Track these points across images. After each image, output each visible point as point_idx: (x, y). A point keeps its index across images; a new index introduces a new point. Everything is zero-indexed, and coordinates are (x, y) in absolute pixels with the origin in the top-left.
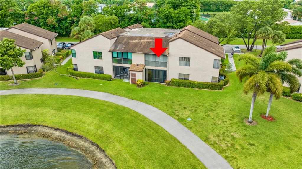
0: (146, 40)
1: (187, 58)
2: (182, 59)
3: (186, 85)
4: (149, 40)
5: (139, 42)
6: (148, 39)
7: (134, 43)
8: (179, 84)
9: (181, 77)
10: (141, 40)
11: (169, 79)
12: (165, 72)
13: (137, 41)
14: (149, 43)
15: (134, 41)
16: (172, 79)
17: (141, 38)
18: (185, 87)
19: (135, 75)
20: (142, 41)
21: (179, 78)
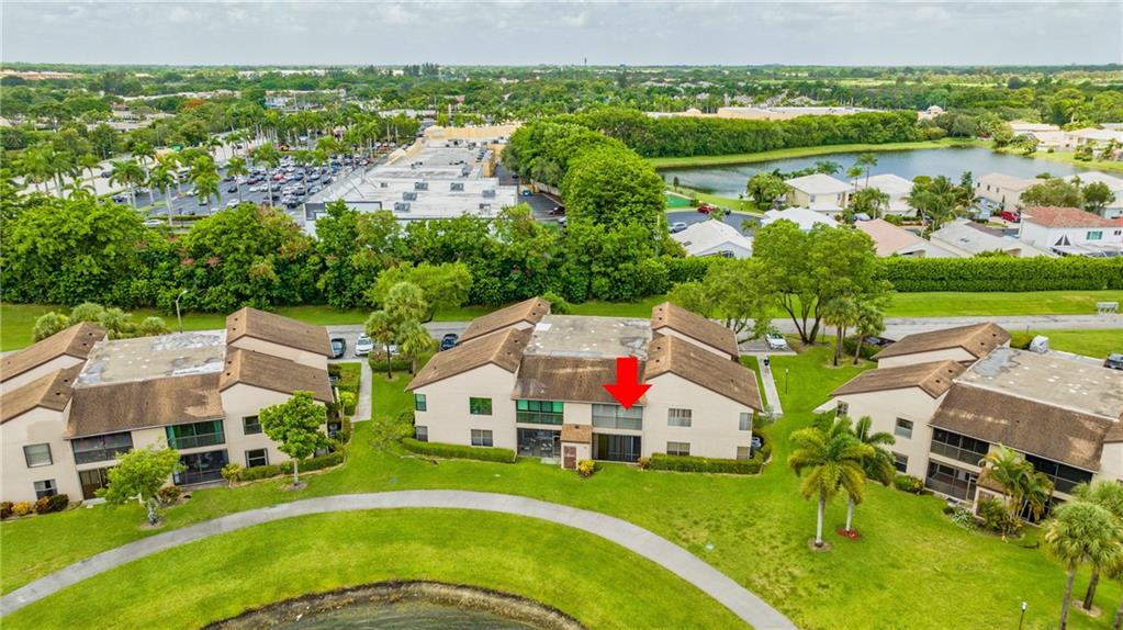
0: (589, 369)
1: (684, 410)
2: (673, 412)
3: (684, 468)
4: (598, 369)
5: (576, 373)
6: (593, 364)
7: (563, 375)
8: (670, 466)
9: (672, 449)
10: (577, 367)
11: (646, 453)
12: (637, 440)
13: (569, 370)
14: (598, 376)
15: (562, 371)
16: (654, 455)
17: (578, 363)
18: (682, 471)
19: (573, 450)
20: (580, 370)
21: (669, 452)
